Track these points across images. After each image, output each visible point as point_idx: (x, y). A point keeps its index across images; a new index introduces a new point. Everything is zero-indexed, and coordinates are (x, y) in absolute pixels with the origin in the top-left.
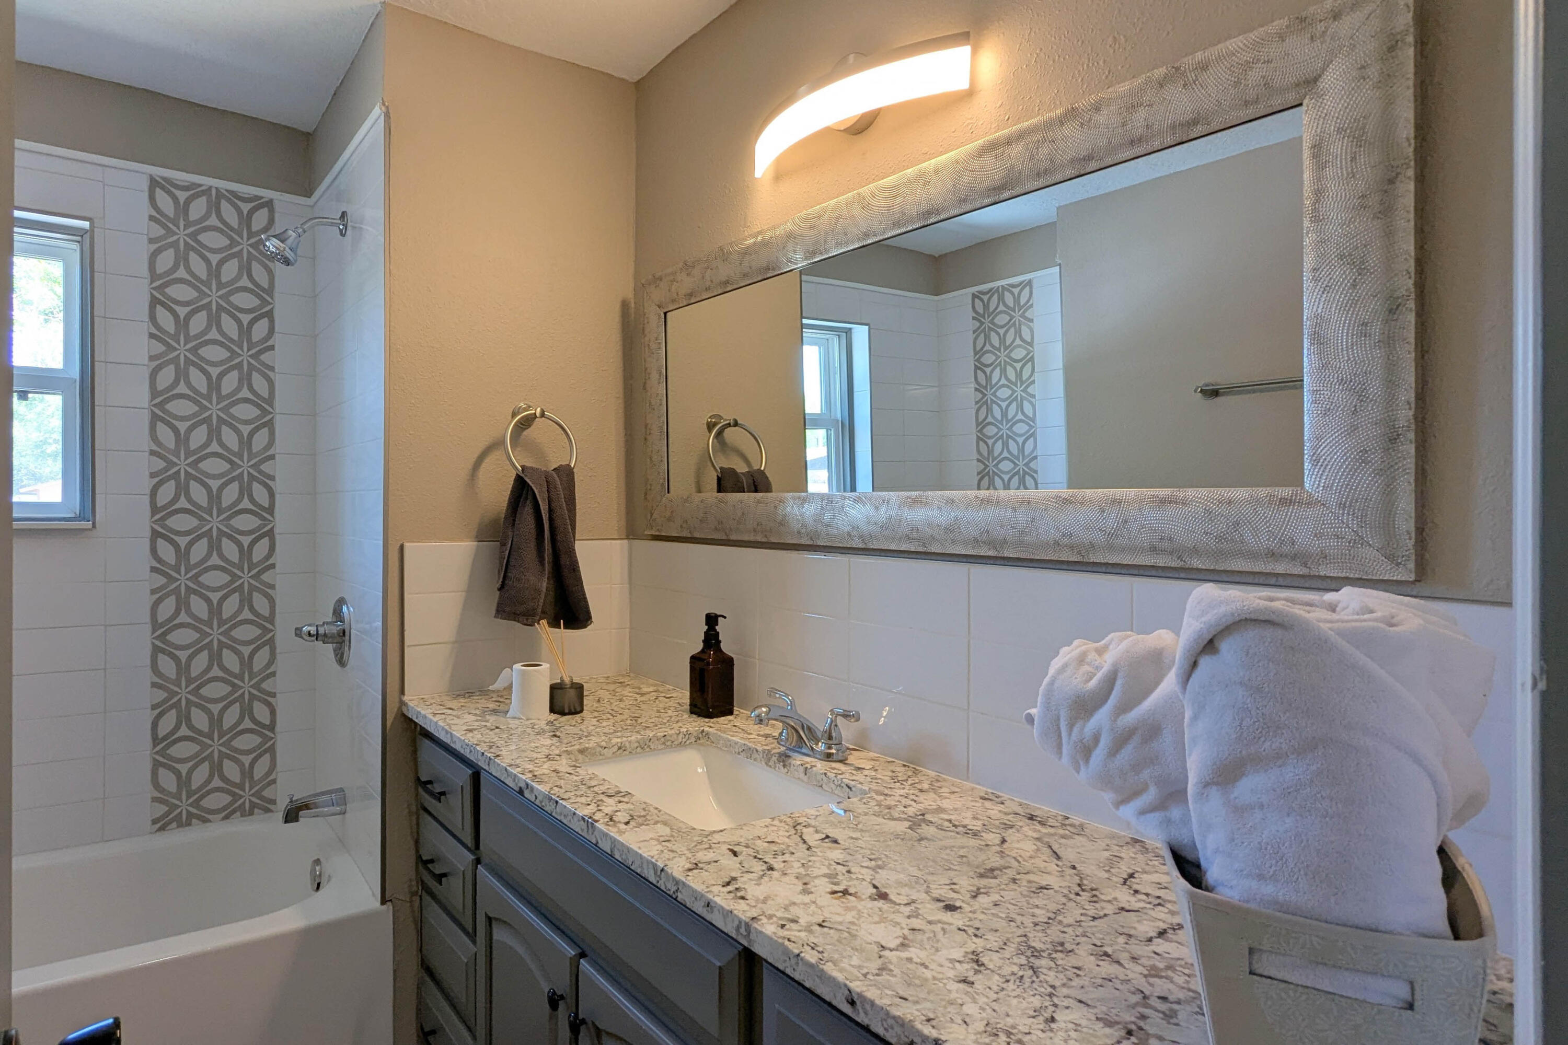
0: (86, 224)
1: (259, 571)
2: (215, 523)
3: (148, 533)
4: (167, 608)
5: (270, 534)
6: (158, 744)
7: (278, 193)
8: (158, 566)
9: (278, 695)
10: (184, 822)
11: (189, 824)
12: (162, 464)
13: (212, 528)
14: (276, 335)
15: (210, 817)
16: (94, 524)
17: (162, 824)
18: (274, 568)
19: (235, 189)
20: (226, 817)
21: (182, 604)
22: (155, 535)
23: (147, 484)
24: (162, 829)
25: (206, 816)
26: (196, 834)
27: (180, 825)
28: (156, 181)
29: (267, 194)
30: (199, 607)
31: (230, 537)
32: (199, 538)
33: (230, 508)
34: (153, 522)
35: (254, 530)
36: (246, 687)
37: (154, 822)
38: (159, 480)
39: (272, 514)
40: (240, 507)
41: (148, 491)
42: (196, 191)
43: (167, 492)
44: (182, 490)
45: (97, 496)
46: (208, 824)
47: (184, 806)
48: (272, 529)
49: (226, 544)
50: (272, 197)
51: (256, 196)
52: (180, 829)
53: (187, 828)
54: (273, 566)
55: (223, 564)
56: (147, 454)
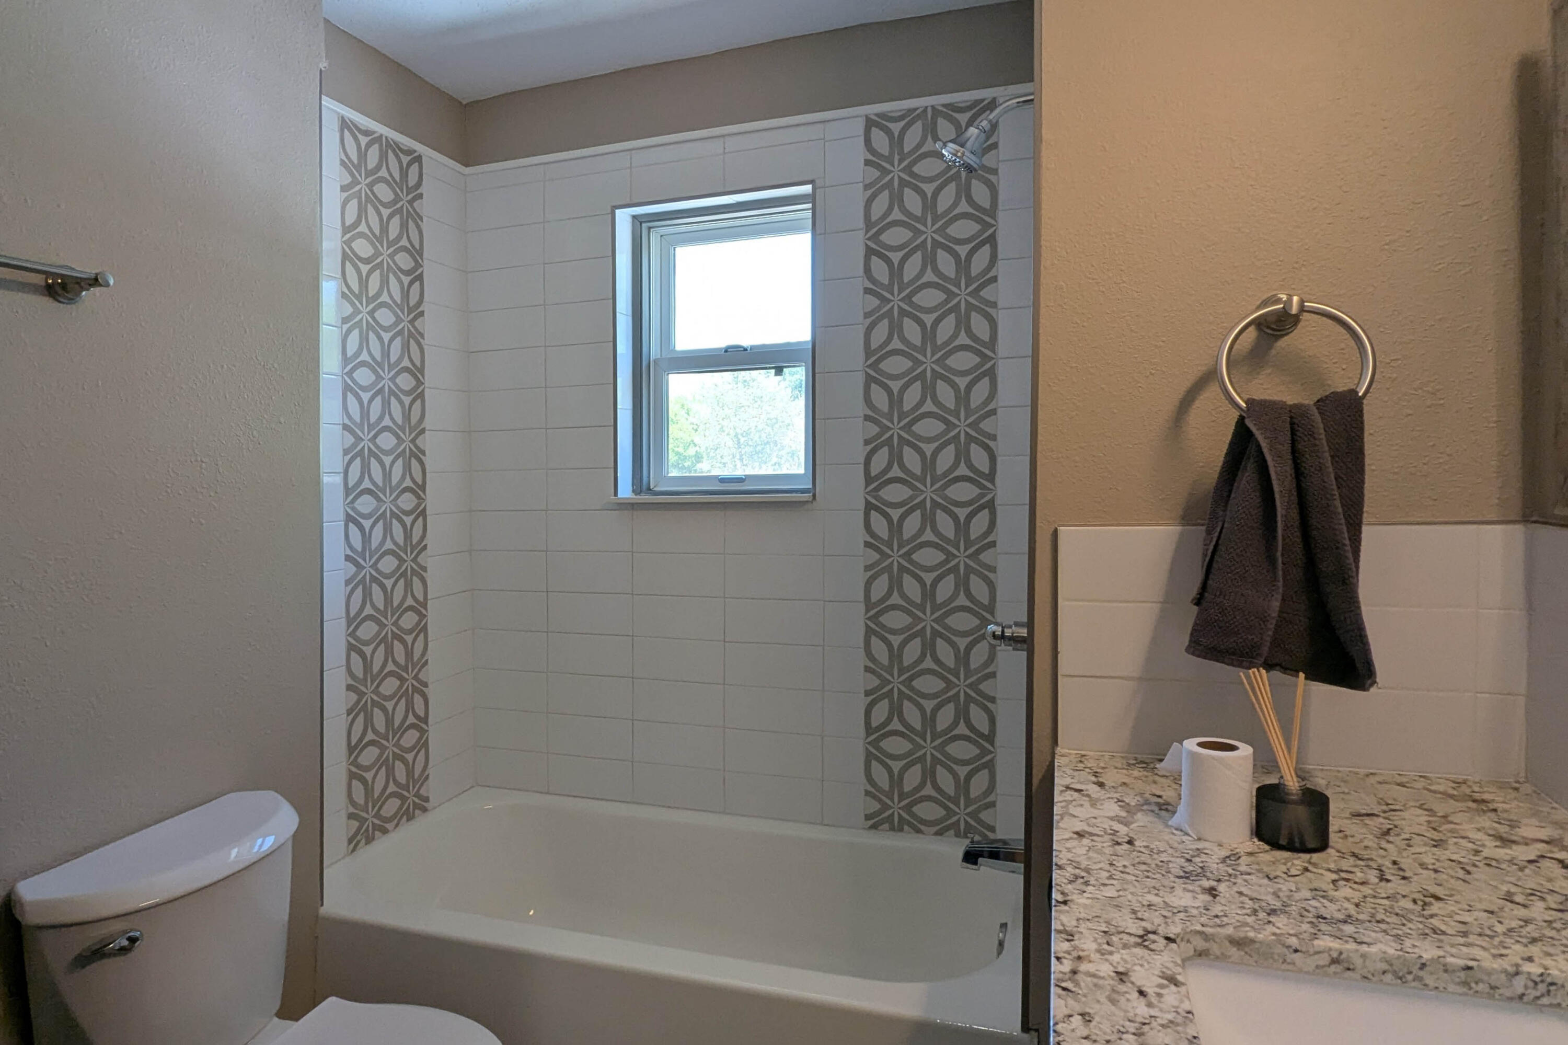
0: (807, 189)
1: (977, 550)
2: (929, 493)
3: (862, 505)
4: (880, 586)
5: (991, 506)
6: (872, 734)
7: (1002, 88)
8: (872, 541)
9: (998, 701)
10: (898, 827)
11: (901, 830)
12: (875, 430)
13: (925, 498)
14: (1000, 264)
15: (922, 827)
16: (814, 496)
17: (875, 822)
18: (995, 546)
19: (953, 101)
20: (939, 833)
21: (896, 584)
22: (869, 507)
23: (861, 453)
24: (874, 827)
25: (919, 826)
26: (905, 842)
27: (892, 829)
28: (872, 120)
29: (987, 94)
30: (912, 588)
31: (945, 510)
32: (911, 510)
33: (945, 474)
34: (867, 493)
35: (972, 500)
36: (962, 686)
37: (868, 817)
38: (873, 446)
39: (992, 481)
40: (956, 473)
41: (862, 460)
42: (910, 117)
43: (880, 460)
44: (896, 457)
45: (817, 467)
46: (921, 836)
47: (896, 808)
48: (992, 500)
49: (941, 518)
50: (995, 95)
51: (976, 101)
52: (891, 833)
53: (900, 834)
54: (993, 544)
55: (937, 540)
56: (862, 419)
